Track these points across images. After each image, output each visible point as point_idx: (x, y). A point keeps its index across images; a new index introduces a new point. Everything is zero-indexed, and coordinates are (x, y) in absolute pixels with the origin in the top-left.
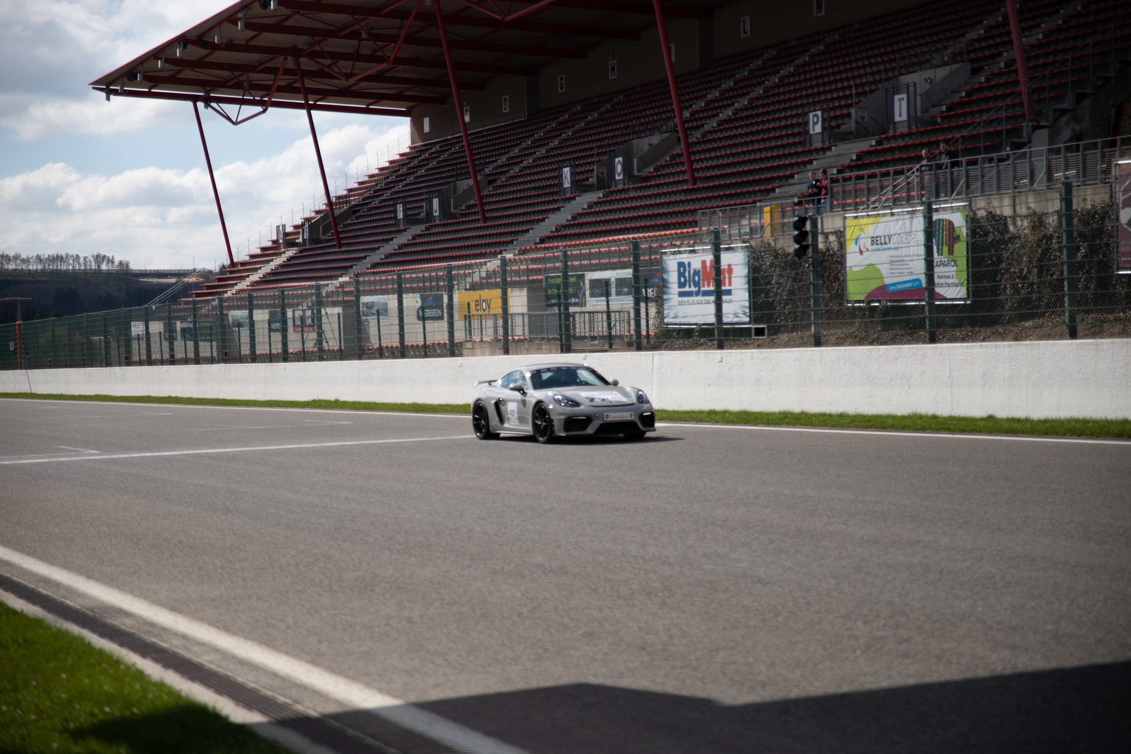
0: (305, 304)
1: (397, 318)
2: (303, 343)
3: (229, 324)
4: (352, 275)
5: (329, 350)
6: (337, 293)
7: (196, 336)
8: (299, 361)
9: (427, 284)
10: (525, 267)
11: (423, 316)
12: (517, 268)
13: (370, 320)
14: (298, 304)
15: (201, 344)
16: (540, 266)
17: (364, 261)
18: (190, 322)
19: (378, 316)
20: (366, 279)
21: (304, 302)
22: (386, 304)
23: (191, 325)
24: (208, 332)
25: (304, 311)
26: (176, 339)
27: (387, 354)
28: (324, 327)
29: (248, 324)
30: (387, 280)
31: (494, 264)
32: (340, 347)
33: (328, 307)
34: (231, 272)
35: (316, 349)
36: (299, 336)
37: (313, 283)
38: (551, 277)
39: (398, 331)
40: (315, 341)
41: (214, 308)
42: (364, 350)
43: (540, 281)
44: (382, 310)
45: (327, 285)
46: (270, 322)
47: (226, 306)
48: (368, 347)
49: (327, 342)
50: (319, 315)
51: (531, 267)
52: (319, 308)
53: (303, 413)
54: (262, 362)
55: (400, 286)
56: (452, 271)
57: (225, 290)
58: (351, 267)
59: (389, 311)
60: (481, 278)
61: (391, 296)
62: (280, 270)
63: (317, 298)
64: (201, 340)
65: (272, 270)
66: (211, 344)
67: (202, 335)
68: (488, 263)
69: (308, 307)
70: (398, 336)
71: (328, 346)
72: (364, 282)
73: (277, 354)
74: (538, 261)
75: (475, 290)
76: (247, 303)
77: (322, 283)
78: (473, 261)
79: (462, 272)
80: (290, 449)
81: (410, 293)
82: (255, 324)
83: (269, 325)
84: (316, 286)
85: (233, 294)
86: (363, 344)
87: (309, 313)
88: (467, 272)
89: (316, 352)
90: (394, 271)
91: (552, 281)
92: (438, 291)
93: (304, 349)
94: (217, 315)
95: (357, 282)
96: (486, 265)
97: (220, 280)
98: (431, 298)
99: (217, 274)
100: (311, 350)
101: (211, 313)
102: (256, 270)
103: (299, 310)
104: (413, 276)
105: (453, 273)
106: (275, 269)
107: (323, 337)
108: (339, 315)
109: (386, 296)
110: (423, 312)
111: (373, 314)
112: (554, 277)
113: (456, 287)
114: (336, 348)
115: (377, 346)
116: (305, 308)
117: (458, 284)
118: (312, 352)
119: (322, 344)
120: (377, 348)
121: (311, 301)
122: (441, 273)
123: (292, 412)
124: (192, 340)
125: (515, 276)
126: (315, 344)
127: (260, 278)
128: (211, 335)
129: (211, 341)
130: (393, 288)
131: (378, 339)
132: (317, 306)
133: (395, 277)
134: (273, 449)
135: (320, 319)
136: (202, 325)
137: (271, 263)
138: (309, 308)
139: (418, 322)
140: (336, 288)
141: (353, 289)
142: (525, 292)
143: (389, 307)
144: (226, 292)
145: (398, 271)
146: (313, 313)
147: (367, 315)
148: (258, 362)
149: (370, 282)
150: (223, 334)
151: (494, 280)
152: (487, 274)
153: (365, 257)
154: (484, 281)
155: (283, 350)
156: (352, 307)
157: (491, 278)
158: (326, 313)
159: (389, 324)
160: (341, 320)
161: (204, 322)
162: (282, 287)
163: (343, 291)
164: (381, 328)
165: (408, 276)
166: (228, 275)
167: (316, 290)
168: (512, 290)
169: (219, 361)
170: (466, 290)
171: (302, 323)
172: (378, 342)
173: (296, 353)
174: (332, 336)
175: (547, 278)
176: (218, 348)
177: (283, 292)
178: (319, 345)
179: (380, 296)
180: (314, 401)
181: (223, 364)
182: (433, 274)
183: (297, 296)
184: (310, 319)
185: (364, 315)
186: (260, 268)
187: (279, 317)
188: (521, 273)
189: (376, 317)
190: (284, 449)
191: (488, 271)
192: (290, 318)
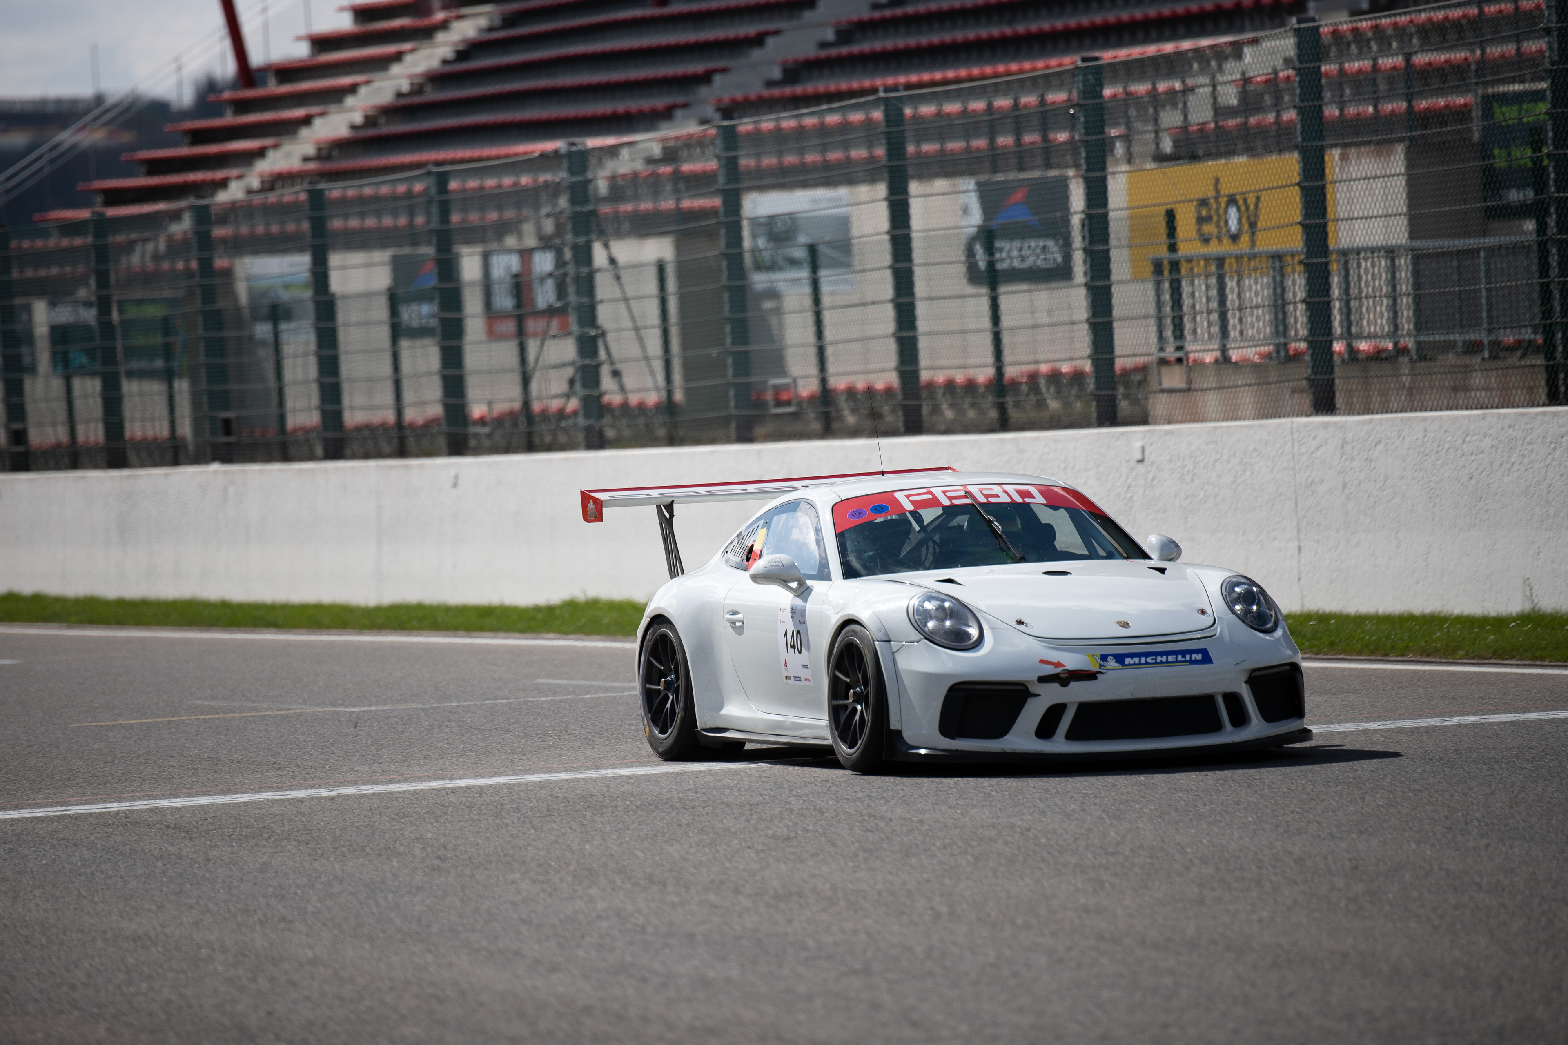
0: (528, 228)
1: (888, 275)
2: (526, 381)
3: (238, 309)
4: (709, 111)
5: (625, 405)
6: (654, 184)
7: (109, 357)
8: (508, 449)
9: (1005, 140)
10: (1398, 60)
11: (991, 265)
12: (1365, 64)
13: (782, 287)
14: (502, 229)
15: (130, 388)
16: (1459, 55)
17: (757, 54)
18: (88, 304)
19: (814, 268)
20: (767, 123)
21: (526, 220)
22: (844, 222)
23: (89, 316)
24: (158, 339)
25: (526, 254)
26: (32, 369)
27: (851, 419)
28: (605, 315)
29: (310, 307)
30: (845, 127)
31: (1272, 52)
32: (670, 393)
33: (619, 235)
34: (242, 106)
35: (573, 404)
36: (507, 352)
37: (558, 144)
38: (1504, 99)
39: (890, 326)
40: (570, 372)
41: (176, 248)
42: (760, 404)
43: (1462, 114)
44: (830, 244)
45: (613, 151)
46: (394, 300)
47: (224, 240)
48: (777, 389)
49: (616, 374)
50: (584, 270)
51: (1421, 59)
52: (582, 240)
53: (531, 650)
54: (367, 456)
55: (896, 148)
56: (1102, 87)
57: (219, 174)
58: (706, 78)
59: (856, 250)
60: (1219, 111)
61: (863, 191)
62: (432, 95)
63: (573, 201)
64: (130, 375)
65: (400, 95)
66: (170, 387)
67: (131, 352)
68: (1247, 51)
69: (541, 238)
70: (892, 346)
71: (622, 389)
72: (757, 138)
73: (429, 424)
74: (1452, 36)
75: (1194, 158)
76: (306, 226)
77: (593, 142)
78: (1186, 45)
79: (1141, 88)
80: (481, 789)
81: (936, 175)
82: (340, 306)
83: (394, 312)
84: (570, 155)
85: (250, 192)
86: (753, 379)
87: (544, 262)
88: (1162, 86)
89: (575, 413)
90: (874, 90)
91: (1507, 114)
92: (1048, 166)
93: (526, 404)
94: (188, 274)
95: (730, 138)
96: (1239, 56)
97: (199, 137)
98: (1019, 196)
99: (184, 115)
100: (555, 404)
101: (165, 266)
102: (337, 95)
103: (509, 251)
104: (952, 107)
105: (1108, 92)
106: (411, 93)
107: (602, 354)
108: (661, 267)
109: (842, 192)
110: (990, 250)
111: (793, 263)
112: (1518, 98)
113: (1119, 149)
114: (652, 398)
115: (808, 387)
116: (530, 241)
117: (1127, 139)
118: (561, 414)
119: (597, 382)
120: (812, 398)
121: (556, 216)
122: (1057, 97)
123: (486, 649)
124: (93, 374)
125: (1359, 97)
126: (572, 382)
127: (353, 127)
128: (167, 352)
129: (168, 376)
130: (872, 159)
131: (813, 360)
132: (576, 233)
133: (877, 115)
134: (414, 793)
135: (587, 285)
136: (132, 313)
137: (396, 69)
138: (546, 243)
139: (970, 290)
140: (650, 161)
141: (712, 165)
142: (1397, 161)
143: (855, 231)
144: (223, 184)
145: (887, 89)
146: (560, 263)
147: (772, 267)
148: (354, 457)
149: (779, 137)
150: (216, 347)
151: (1271, 117)
152: (1244, 95)
153: (758, 40)
154: (1232, 123)
155: (447, 407)
156: (710, 234)
157: (1259, 108)
158: (612, 261)
159: (855, 298)
160: (672, 285)
161: (140, 302)
162: (438, 163)
163: (677, 177)
164: (828, 317)
165: (927, 109)
166: (229, 119)
167: (571, 171)
168: (1344, 158)
169: (200, 457)
170: (1161, 158)
171: (519, 304)
172: (814, 370)
173: (499, 421)
174: (635, 351)
175: (1488, 102)
176: (196, 405)
177: (442, 180)
178: (585, 385)
179: (821, 193)
180: (571, 606)
181: (215, 467)
182: (1029, 99)
183: (498, 199)
184: (550, 284)
185: (759, 267)
186: (352, 89)
187: (430, 279)
188: (1382, 87)
189: (804, 274)
190: (454, 790)
191: (1246, 81)
192: (472, 284)
